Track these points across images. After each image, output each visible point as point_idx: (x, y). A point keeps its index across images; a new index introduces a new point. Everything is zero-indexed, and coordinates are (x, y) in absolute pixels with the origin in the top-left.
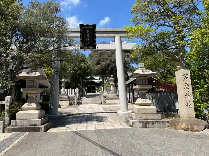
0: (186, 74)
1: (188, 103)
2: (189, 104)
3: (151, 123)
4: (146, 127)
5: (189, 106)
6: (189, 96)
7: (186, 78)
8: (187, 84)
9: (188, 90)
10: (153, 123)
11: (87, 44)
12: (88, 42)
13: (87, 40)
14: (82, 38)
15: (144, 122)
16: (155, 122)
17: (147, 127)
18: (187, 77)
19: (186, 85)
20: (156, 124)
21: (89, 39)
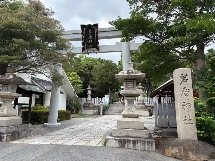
0: (184, 75)
1: (186, 117)
2: (188, 119)
3: (131, 142)
4: (124, 147)
5: (187, 122)
6: (189, 107)
7: (184, 81)
8: (186, 89)
9: (188, 98)
10: (134, 143)
11: (89, 47)
12: (90, 44)
13: (89, 42)
14: (84, 40)
15: (122, 140)
16: (138, 141)
17: (126, 147)
18: (187, 80)
19: (185, 91)
20: (139, 144)
21: (91, 41)
